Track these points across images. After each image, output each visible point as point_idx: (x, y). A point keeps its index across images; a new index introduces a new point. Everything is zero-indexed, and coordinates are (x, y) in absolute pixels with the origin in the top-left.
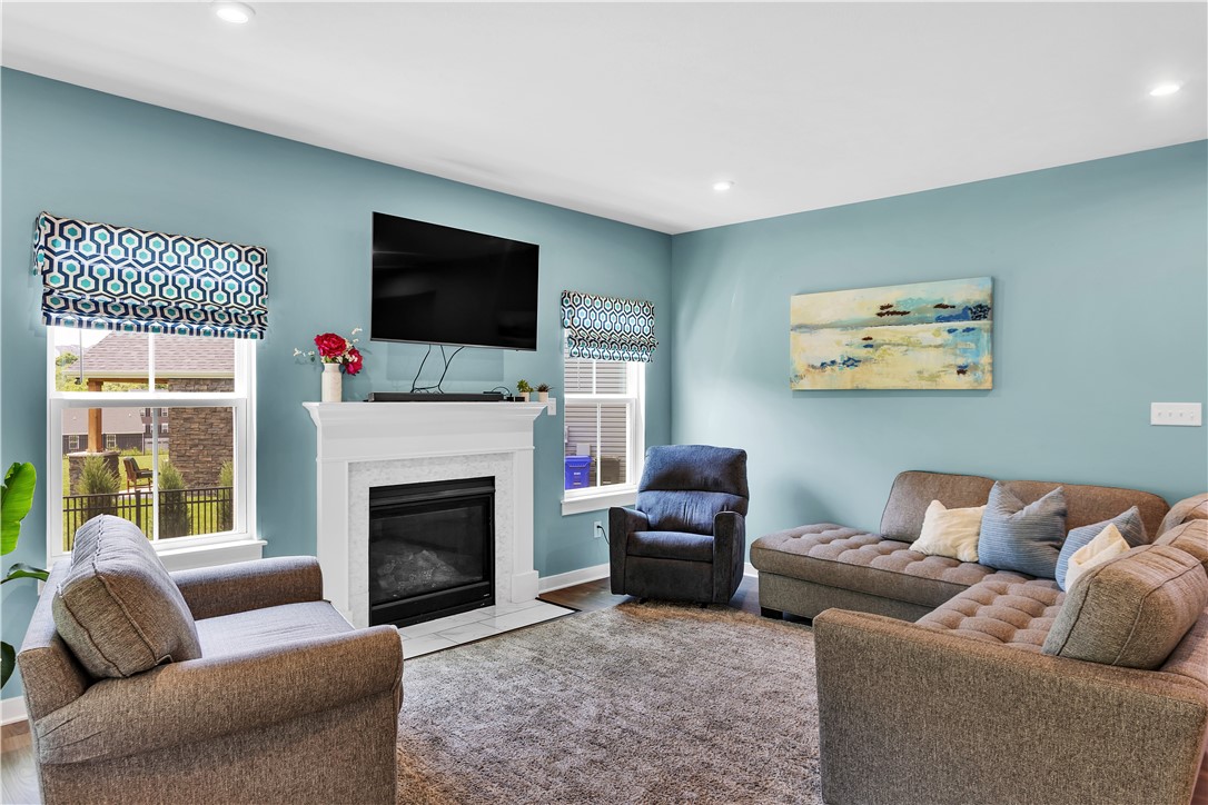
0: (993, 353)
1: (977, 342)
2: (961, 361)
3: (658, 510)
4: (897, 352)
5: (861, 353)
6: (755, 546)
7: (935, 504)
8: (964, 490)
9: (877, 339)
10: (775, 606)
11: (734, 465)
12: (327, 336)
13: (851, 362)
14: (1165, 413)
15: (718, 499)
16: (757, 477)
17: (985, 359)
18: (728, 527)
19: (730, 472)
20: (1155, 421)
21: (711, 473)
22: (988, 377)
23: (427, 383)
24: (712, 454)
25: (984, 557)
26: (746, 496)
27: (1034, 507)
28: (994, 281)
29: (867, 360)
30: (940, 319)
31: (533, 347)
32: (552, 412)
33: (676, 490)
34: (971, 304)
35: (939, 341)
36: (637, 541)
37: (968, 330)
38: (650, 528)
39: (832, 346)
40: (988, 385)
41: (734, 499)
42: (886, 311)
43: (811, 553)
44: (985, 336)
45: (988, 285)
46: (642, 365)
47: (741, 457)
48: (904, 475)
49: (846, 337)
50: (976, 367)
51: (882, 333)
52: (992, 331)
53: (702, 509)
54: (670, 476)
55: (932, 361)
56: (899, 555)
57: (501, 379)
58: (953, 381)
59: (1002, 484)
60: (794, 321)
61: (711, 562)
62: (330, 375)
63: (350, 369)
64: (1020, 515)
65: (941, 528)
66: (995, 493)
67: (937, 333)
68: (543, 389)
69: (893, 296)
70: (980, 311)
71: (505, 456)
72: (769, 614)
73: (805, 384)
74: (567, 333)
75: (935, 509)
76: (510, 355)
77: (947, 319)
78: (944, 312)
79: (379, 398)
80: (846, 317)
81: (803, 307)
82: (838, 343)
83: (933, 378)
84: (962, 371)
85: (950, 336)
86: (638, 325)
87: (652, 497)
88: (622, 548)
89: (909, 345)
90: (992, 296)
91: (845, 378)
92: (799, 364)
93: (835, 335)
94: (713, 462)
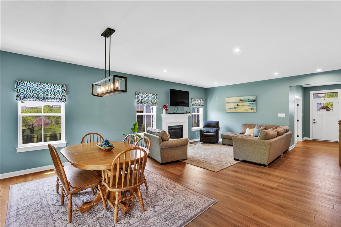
0: (256, 106)
1: (254, 105)
2: (252, 108)
3: (206, 130)
4: (242, 106)
5: (237, 107)
6: (222, 135)
7: (248, 128)
8: (252, 126)
9: (239, 105)
10: (225, 143)
11: (217, 123)
12: (165, 106)
13: (235, 108)
14: (280, 115)
15: (215, 128)
16: (221, 125)
17: (255, 108)
18: (217, 132)
19: (217, 125)
20: (279, 116)
21: (214, 125)
22: (256, 110)
23: (175, 112)
24: (214, 122)
25: (254, 135)
26: (219, 128)
27: (261, 128)
28: (256, 96)
29: (238, 108)
30: (248, 102)
31: (188, 106)
32: (190, 116)
33: (208, 127)
34: (253, 100)
35: (248, 105)
36: (204, 134)
37: (252, 103)
38: (205, 133)
39: (232, 105)
40: (255, 111)
41: (218, 128)
42: (240, 100)
43: (230, 135)
44: (255, 104)
45: (255, 97)
46: (202, 108)
47: (218, 122)
48: (243, 124)
49: (234, 104)
50: (254, 109)
51: (240, 104)
52: (256, 103)
53: (213, 130)
54: (208, 125)
55: (247, 108)
56: (243, 135)
57: (183, 111)
58: (250, 111)
59: (257, 125)
60: (226, 102)
61: (215, 137)
62: (164, 111)
63: (166, 110)
64: (259, 129)
65: (249, 131)
66: (256, 126)
67: (248, 104)
68: (189, 112)
69: (241, 98)
70: (254, 101)
71: (184, 122)
72: (224, 144)
73: (228, 111)
74: (192, 104)
75: (248, 129)
76: (185, 107)
77: (249, 102)
78: (249, 101)
79: (170, 114)
80: (234, 101)
81: (228, 100)
82: (233, 105)
83: (247, 110)
84: (252, 109)
85: (250, 104)
86: (202, 102)
87: (205, 128)
88: (202, 135)
89: (244, 105)
90: (256, 98)
91: (234, 110)
92: (227, 108)
93: (233, 104)
94: (214, 123)
